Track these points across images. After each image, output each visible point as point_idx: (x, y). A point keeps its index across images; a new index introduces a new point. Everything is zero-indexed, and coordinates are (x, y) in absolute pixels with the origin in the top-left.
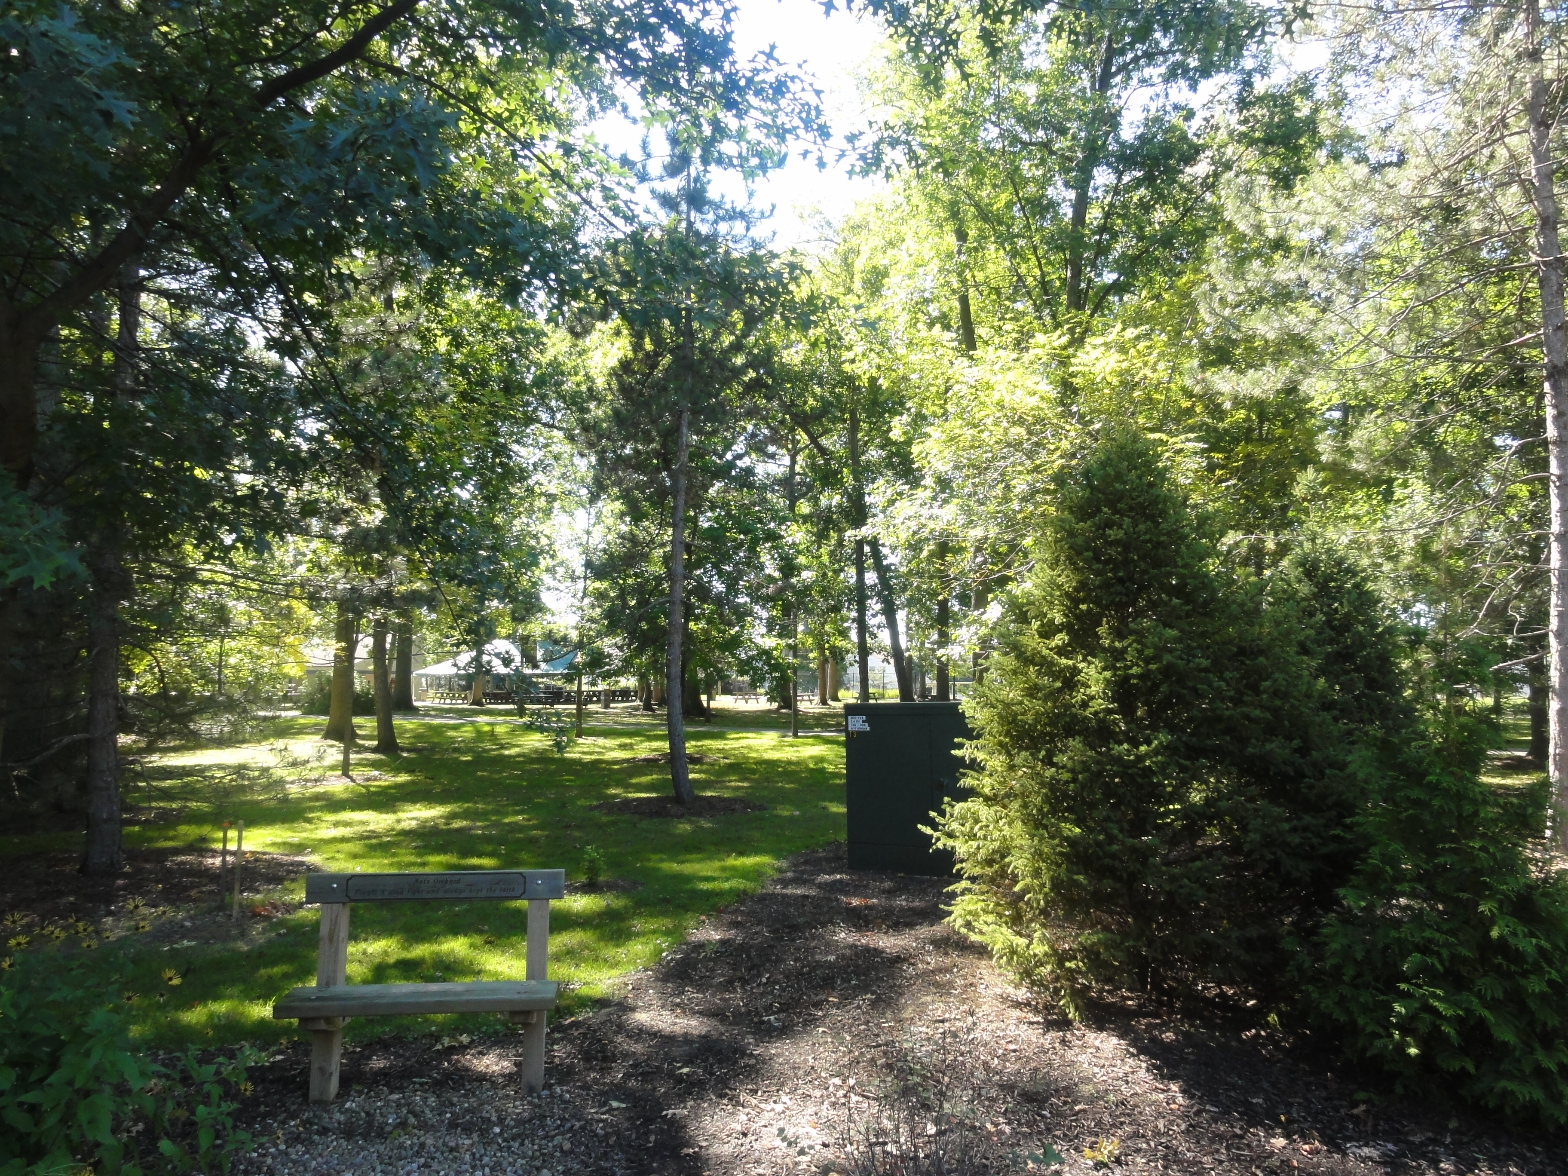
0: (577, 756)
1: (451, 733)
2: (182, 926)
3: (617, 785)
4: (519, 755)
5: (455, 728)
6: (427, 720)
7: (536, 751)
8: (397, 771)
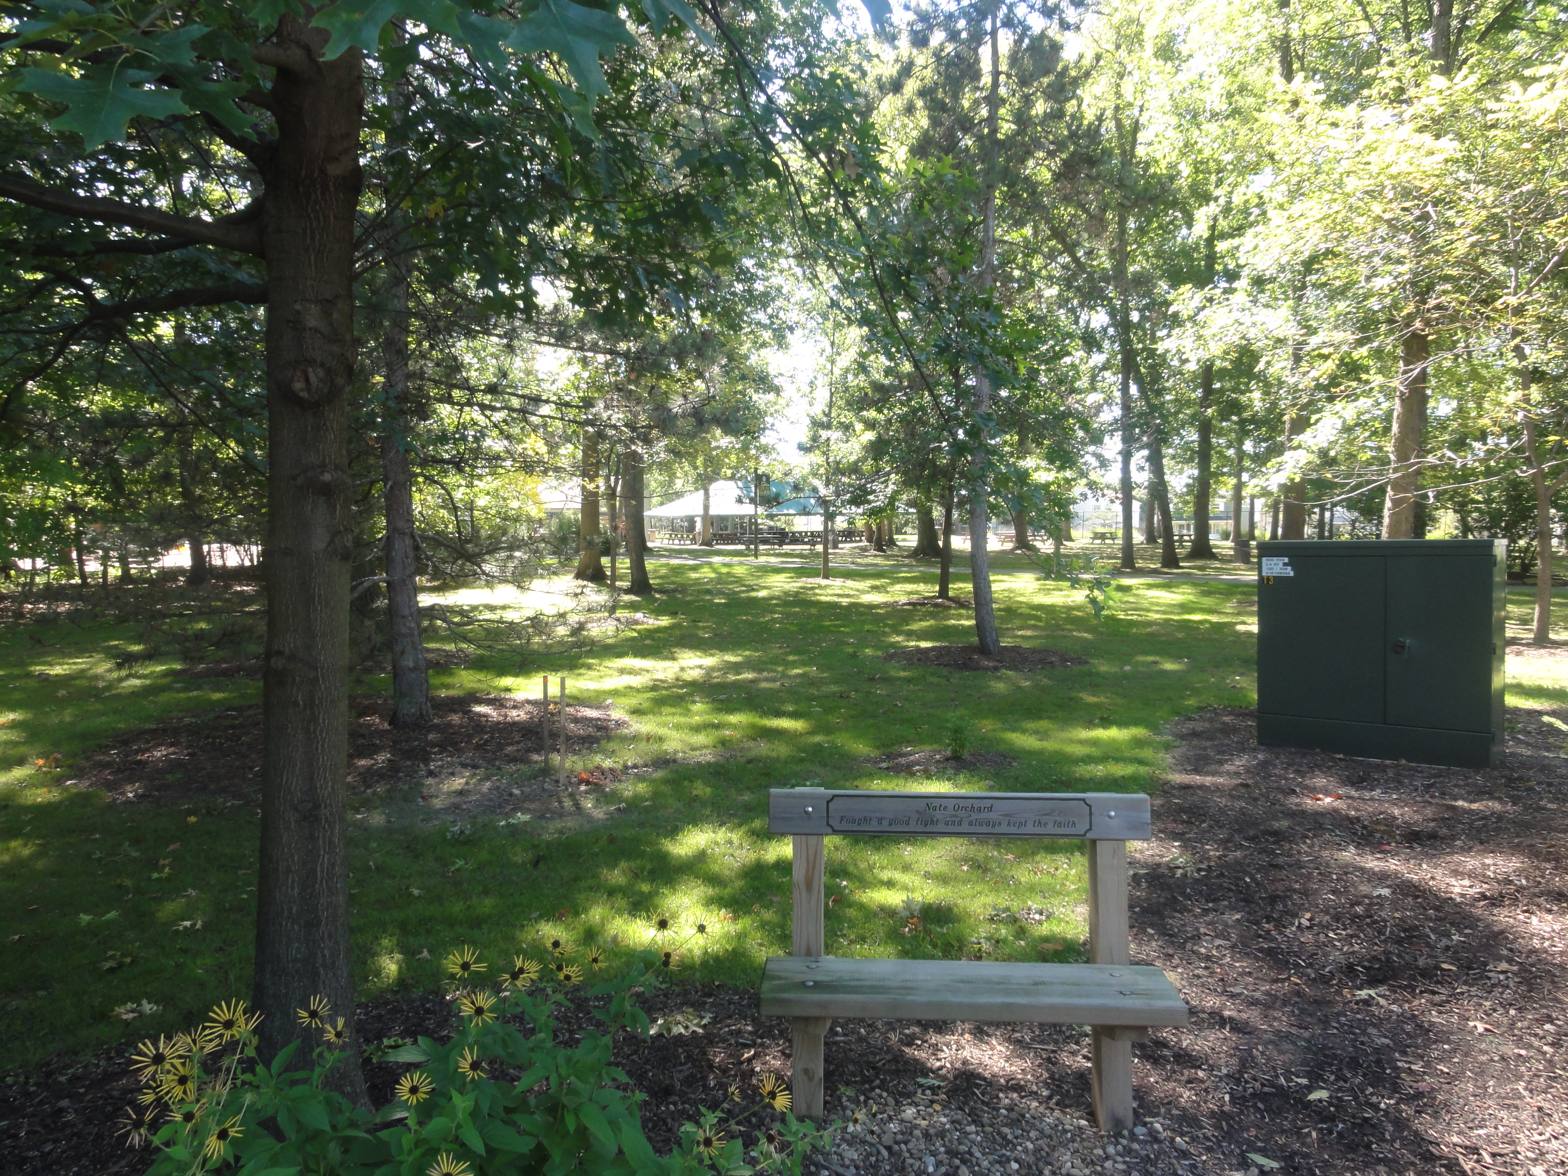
0: (836, 599)
1: (694, 575)
2: (511, 794)
3: (899, 633)
4: (772, 598)
5: (694, 568)
6: (663, 561)
7: (787, 593)
8: (658, 612)
